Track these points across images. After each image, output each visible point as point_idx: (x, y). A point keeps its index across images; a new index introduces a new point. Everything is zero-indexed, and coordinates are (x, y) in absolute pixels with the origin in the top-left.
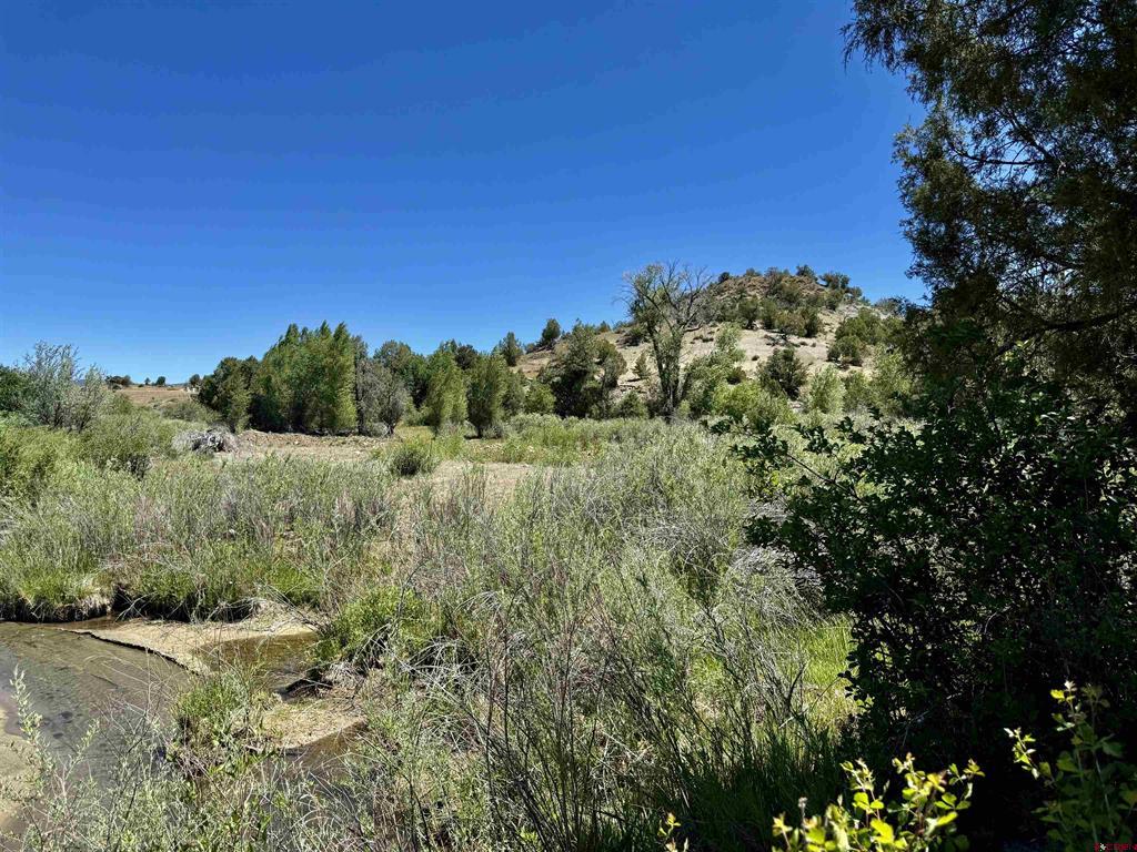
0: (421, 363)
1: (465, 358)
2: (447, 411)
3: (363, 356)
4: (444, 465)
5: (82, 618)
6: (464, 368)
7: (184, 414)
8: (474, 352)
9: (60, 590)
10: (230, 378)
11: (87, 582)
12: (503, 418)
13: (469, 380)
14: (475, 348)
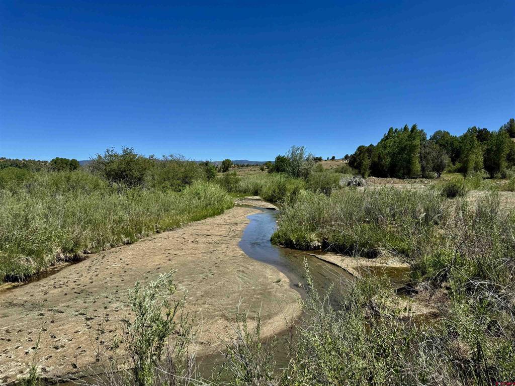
0: (456, 140)
1: (482, 135)
2: (472, 164)
3: (424, 139)
4: (472, 192)
5: (311, 250)
6: (481, 141)
7: (343, 171)
8: (488, 132)
9: (304, 238)
10: (362, 154)
11: (313, 236)
12: (507, 167)
13: (485, 147)
14: (488, 130)
